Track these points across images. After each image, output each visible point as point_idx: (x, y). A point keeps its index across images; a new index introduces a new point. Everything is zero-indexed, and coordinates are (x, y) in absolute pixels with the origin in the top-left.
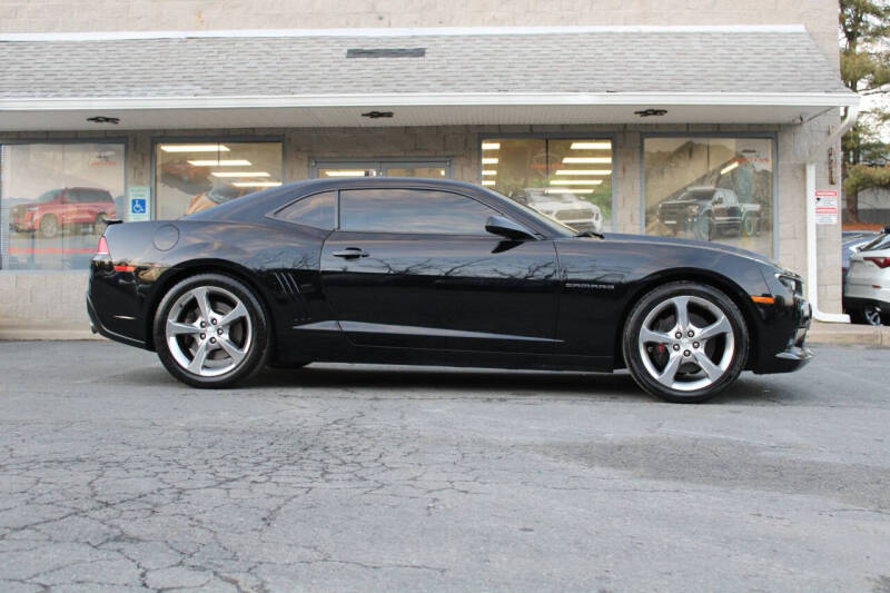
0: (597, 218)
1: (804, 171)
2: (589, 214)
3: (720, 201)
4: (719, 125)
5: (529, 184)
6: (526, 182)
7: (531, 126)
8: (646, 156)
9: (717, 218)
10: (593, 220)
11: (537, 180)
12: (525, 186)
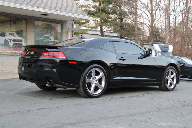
0: (23, 42)
1: (68, 33)
2: (21, 41)
3: (50, 39)
4: (51, 19)
5: (5, 31)
6: (5, 30)
7: (7, 13)
8: (35, 26)
9: (50, 44)
10: (22, 42)
11: (7, 30)
12: (4, 31)
